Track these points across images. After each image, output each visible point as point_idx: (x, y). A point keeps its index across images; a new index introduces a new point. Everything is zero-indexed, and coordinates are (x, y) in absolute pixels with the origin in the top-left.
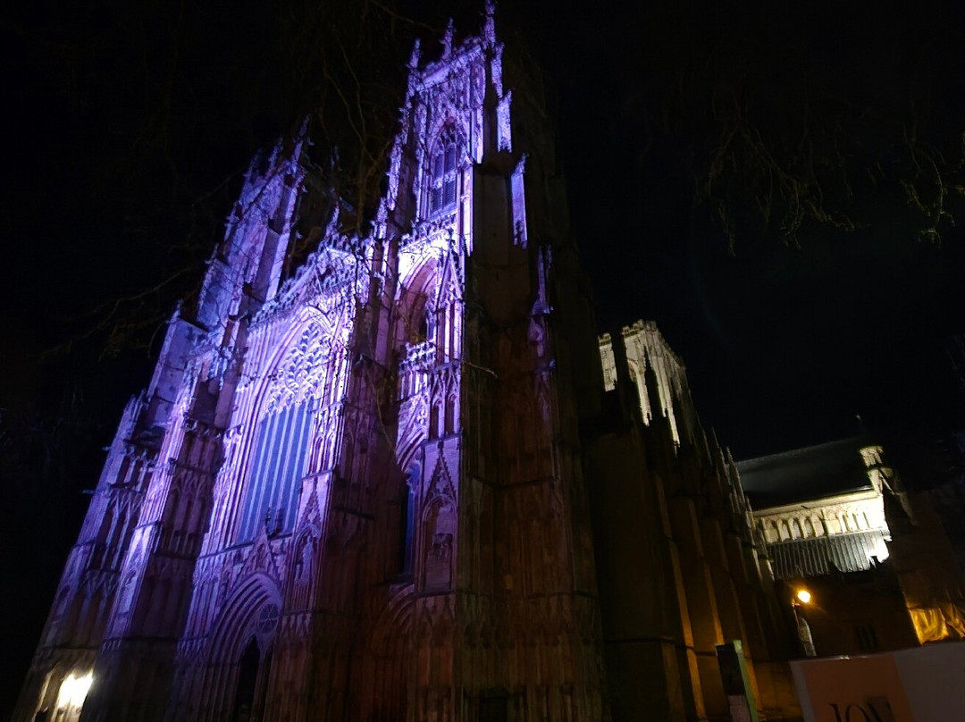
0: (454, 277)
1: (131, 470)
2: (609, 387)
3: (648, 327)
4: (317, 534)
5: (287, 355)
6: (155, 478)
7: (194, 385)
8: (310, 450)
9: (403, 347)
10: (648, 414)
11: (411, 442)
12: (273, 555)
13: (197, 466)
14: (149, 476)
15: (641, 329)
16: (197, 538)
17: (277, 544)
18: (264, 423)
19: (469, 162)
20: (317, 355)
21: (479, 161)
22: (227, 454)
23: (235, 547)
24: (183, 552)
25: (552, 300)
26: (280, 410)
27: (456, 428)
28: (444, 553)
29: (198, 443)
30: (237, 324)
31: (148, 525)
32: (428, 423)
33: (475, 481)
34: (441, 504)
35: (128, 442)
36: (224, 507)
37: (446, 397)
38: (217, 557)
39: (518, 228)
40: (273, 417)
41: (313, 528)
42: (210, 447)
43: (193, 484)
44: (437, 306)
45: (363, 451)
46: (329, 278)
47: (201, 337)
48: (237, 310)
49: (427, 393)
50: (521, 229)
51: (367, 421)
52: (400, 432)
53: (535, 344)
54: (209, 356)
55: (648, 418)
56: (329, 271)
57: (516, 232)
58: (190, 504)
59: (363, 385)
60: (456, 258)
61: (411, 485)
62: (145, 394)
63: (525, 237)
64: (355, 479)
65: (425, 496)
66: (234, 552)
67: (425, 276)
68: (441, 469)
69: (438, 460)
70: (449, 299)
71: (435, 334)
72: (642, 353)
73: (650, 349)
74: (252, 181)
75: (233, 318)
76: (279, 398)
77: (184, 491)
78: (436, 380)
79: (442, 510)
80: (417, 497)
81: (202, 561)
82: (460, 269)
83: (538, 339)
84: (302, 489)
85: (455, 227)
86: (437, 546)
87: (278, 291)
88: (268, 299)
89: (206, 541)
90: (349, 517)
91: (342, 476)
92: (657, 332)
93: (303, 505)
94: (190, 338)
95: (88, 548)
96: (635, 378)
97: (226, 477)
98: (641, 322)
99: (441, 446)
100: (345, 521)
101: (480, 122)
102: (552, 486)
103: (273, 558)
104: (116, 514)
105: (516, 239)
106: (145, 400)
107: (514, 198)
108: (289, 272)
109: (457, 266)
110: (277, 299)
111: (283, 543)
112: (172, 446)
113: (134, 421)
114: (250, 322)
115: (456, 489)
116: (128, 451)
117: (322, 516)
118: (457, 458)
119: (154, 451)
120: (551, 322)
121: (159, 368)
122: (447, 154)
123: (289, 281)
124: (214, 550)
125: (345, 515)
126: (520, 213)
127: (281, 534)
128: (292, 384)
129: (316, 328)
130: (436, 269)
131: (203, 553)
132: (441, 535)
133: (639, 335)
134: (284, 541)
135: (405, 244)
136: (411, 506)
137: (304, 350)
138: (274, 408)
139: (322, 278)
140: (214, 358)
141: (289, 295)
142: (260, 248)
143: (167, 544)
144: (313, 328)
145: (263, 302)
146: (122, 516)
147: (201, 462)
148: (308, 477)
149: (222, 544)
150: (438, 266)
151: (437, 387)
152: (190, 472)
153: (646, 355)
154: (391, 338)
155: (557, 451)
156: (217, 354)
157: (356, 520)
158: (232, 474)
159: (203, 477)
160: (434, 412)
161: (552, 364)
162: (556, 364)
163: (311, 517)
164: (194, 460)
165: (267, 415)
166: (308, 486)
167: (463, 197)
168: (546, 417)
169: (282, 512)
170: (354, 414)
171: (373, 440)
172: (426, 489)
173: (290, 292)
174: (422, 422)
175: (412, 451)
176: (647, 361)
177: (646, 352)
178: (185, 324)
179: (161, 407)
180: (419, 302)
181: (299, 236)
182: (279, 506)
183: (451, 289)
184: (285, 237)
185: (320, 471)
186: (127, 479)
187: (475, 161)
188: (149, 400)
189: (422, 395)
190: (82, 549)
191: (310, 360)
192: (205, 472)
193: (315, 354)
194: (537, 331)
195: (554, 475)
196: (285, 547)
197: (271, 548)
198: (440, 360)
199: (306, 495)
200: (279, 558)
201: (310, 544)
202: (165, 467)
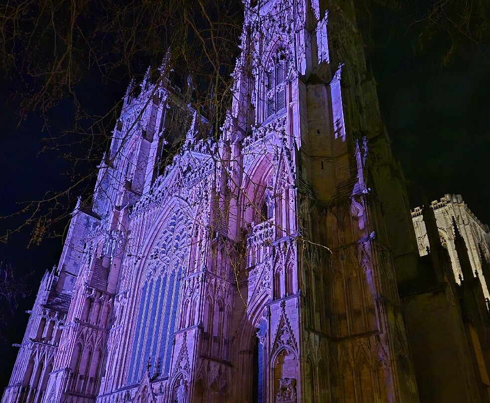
0: (288, 168)
1: (47, 328)
2: (423, 253)
3: (455, 200)
4: (188, 378)
5: (160, 235)
6: (64, 334)
7: (92, 261)
8: (180, 310)
9: (249, 226)
10: (460, 275)
11: (259, 302)
12: (155, 395)
13: (95, 324)
14: (60, 332)
15: (448, 202)
16: (96, 381)
17: (156, 386)
18: (144, 289)
19: (295, 74)
20: (183, 234)
21: (303, 73)
22: (117, 314)
23: (124, 389)
24: (86, 392)
25: (370, 182)
26: (156, 279)
27: (295, 291)
28: (289, 394)
29: (96, 307)
30: (122, 212)
31: (59, 370)
32: (271, 287)
33: (312, 335)
34: (285, 354)
35: (45, 306)
36: (116, 356)
37: (286, 265)
38: (112, 396)
39: (337, 125)
40: (151, 284)
41: (184, 373)
42: (104, 308)
43: (92, 338)
44: (275, 192)
45: (221, 310)
46: (190, 173)
47: (96, 224)
48: (121, 202)
49: (270, 262)
50: (340, 126)
51: (223, 285)
52: (250, 294)
53: (356, 219)
54: (102, 239)
55: (460, 278)
56: (189, 169)
57: (336, 129)
58: (90, 353)
59: (220, 257)
60: (288, 153)
61: (259, 337)
62: (56, 269)
63: (344, 132)
64: (215, 334)
65: (272, 346)
66: (124, 392)
67: (264, 168)
68: (284, 324)
69: (282, 316)
70: (284, 186)
71: (274, 214)
72: (450, 223)
73: (458, 218)
74: (129, 102)
75: (119, 208)
76: (155, 270)
77: (85, 344)
78: (276, 251)
79: (286, 358)
80: (265, 348)
81: (100, 399)
82: (292, 161)
83: (359, 215)
84: (175, 341)
85: (287, 127)
86: (284, 389)
87: (151, 186)
88: (144, 193)
89: (103, 384)
90: (212, 364)
91: (205, 331)
92: (463, 204)
93: (176, 355)
94: (87, 225)
95: (17, 389)
96: (445, 244)
97: (117, 332)
98: (448, 197)
99: (283, 305)
100: (209, 367)
101: (302, 42)
102: (378, 339)
103: (154, 398)
104: (37, 363)
105: (336, 134)
106: (56, 274)
107: (333, 101)
108: (159, 171)
109: (289, 159)
110: (151, 192)
111: (162, 385)
112: (76, 309)
113: (48, 290)
114: (131, 212)
115: (297, 340)
116: (45, 314)
117: (191, 363)
118: (297, 315)
119: (63, 313)
120: (369, 200)
121: (66, 249)
122: (277, 70)
123: (159, 178)
124: (109, 391)
125: (209, 363)
126: (338, 114)
127: (159, 378)
128: (165, 258)
129: (181, 213)
130: (272, 162)
131: (101, 393)
132: (287, 379)
133: (446, 207)
134: (162, 383)
135: (247, 144)
136: (261, 354)
137: (173, 231)
138: (152, 277)
139: (185, 173)
140: (106, 240)
141: (159, 189)
142: (137, 153)
143: (74, 386)
144: (179, 214)
145: (140, 195)
146: (41, 365)
147: (98, 321)
148: (179, 331)
149: (115, 386)
150: (274, 160)
151: (278, 257)
152: (90, 329)
153: (455, 224)
154: (239, 219)
155: (381, 307)
156: (108, 237)
157: (218, 367)
158: (121, 329)
159: (100, 333)
160: (276, 277)
161: (372, 235)
162: (376, 234)
163: (183, 364)
164: (93, 319)
165: (146, 283)
166: (179, 338)
167: (291, 103)
168: (369, 279)
169: (160, 359)
170: (213, 280)
171: (228, 301)
172: (272, 341)
173: (161, 186)
174: (266, 285)
175: (260, 309)
176: (456, 228)
177: (454, 221)
178: (83, 214)
179: (68, 279)
180: (260, 189)
181: (165, 142)
182: (157, 356)
183: (286, 178)
184: (155, 143)
185: (189, 326)
186: (44, 335)
187: (300, 74)
188: (59, 273)
189: (266, 263)
190: (12, 390)
191: (178, 238)
192: (101, 329)
193: (181, 234)
194: (358, 209)
195: (379, 329)
196: (163, 388)
197: (152, 389)
198: (279, 236)
199: (178, 346)
200: (158, 397)
201: (182, 386)
202: (72, 326)
